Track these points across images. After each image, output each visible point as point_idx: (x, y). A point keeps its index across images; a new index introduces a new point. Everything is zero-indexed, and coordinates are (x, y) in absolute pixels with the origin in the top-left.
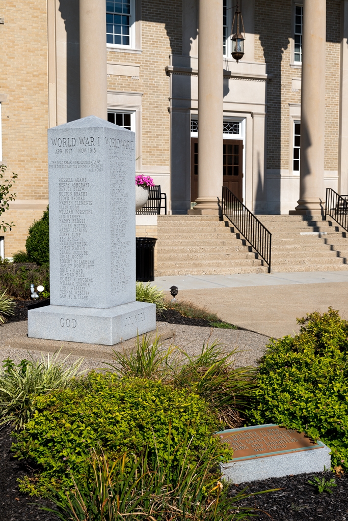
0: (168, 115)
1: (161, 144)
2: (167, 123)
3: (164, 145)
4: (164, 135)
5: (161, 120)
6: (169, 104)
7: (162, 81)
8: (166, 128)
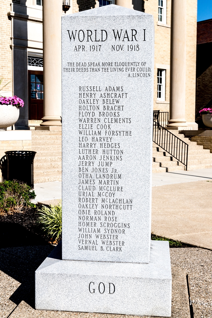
0: (10, 51)
1: (5, 73)
2: (10, 57)
3: (7, 75)
4: (7, 67)
5: (5, 55)
6: (11, 43)
7: (5, 24)
8: (9, 61)
